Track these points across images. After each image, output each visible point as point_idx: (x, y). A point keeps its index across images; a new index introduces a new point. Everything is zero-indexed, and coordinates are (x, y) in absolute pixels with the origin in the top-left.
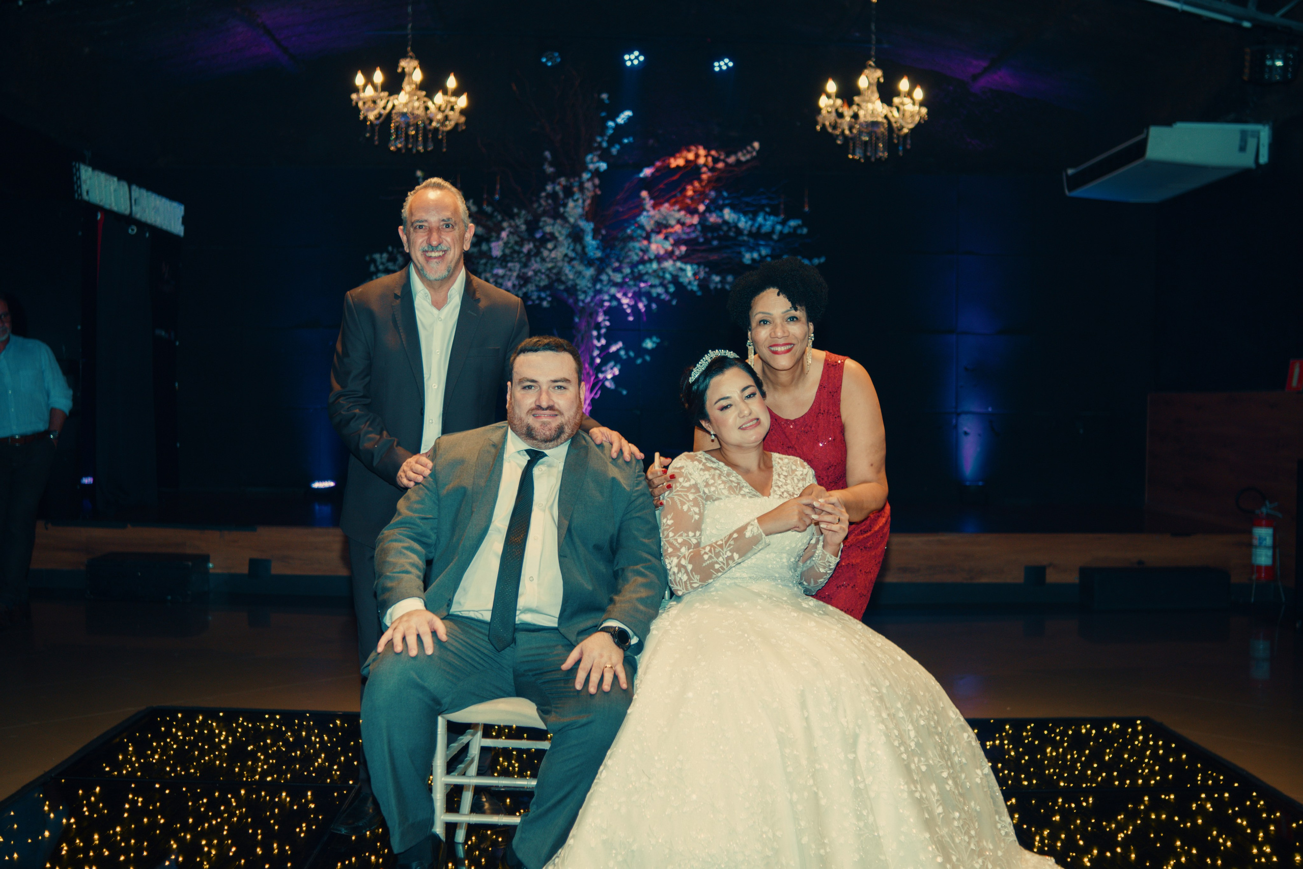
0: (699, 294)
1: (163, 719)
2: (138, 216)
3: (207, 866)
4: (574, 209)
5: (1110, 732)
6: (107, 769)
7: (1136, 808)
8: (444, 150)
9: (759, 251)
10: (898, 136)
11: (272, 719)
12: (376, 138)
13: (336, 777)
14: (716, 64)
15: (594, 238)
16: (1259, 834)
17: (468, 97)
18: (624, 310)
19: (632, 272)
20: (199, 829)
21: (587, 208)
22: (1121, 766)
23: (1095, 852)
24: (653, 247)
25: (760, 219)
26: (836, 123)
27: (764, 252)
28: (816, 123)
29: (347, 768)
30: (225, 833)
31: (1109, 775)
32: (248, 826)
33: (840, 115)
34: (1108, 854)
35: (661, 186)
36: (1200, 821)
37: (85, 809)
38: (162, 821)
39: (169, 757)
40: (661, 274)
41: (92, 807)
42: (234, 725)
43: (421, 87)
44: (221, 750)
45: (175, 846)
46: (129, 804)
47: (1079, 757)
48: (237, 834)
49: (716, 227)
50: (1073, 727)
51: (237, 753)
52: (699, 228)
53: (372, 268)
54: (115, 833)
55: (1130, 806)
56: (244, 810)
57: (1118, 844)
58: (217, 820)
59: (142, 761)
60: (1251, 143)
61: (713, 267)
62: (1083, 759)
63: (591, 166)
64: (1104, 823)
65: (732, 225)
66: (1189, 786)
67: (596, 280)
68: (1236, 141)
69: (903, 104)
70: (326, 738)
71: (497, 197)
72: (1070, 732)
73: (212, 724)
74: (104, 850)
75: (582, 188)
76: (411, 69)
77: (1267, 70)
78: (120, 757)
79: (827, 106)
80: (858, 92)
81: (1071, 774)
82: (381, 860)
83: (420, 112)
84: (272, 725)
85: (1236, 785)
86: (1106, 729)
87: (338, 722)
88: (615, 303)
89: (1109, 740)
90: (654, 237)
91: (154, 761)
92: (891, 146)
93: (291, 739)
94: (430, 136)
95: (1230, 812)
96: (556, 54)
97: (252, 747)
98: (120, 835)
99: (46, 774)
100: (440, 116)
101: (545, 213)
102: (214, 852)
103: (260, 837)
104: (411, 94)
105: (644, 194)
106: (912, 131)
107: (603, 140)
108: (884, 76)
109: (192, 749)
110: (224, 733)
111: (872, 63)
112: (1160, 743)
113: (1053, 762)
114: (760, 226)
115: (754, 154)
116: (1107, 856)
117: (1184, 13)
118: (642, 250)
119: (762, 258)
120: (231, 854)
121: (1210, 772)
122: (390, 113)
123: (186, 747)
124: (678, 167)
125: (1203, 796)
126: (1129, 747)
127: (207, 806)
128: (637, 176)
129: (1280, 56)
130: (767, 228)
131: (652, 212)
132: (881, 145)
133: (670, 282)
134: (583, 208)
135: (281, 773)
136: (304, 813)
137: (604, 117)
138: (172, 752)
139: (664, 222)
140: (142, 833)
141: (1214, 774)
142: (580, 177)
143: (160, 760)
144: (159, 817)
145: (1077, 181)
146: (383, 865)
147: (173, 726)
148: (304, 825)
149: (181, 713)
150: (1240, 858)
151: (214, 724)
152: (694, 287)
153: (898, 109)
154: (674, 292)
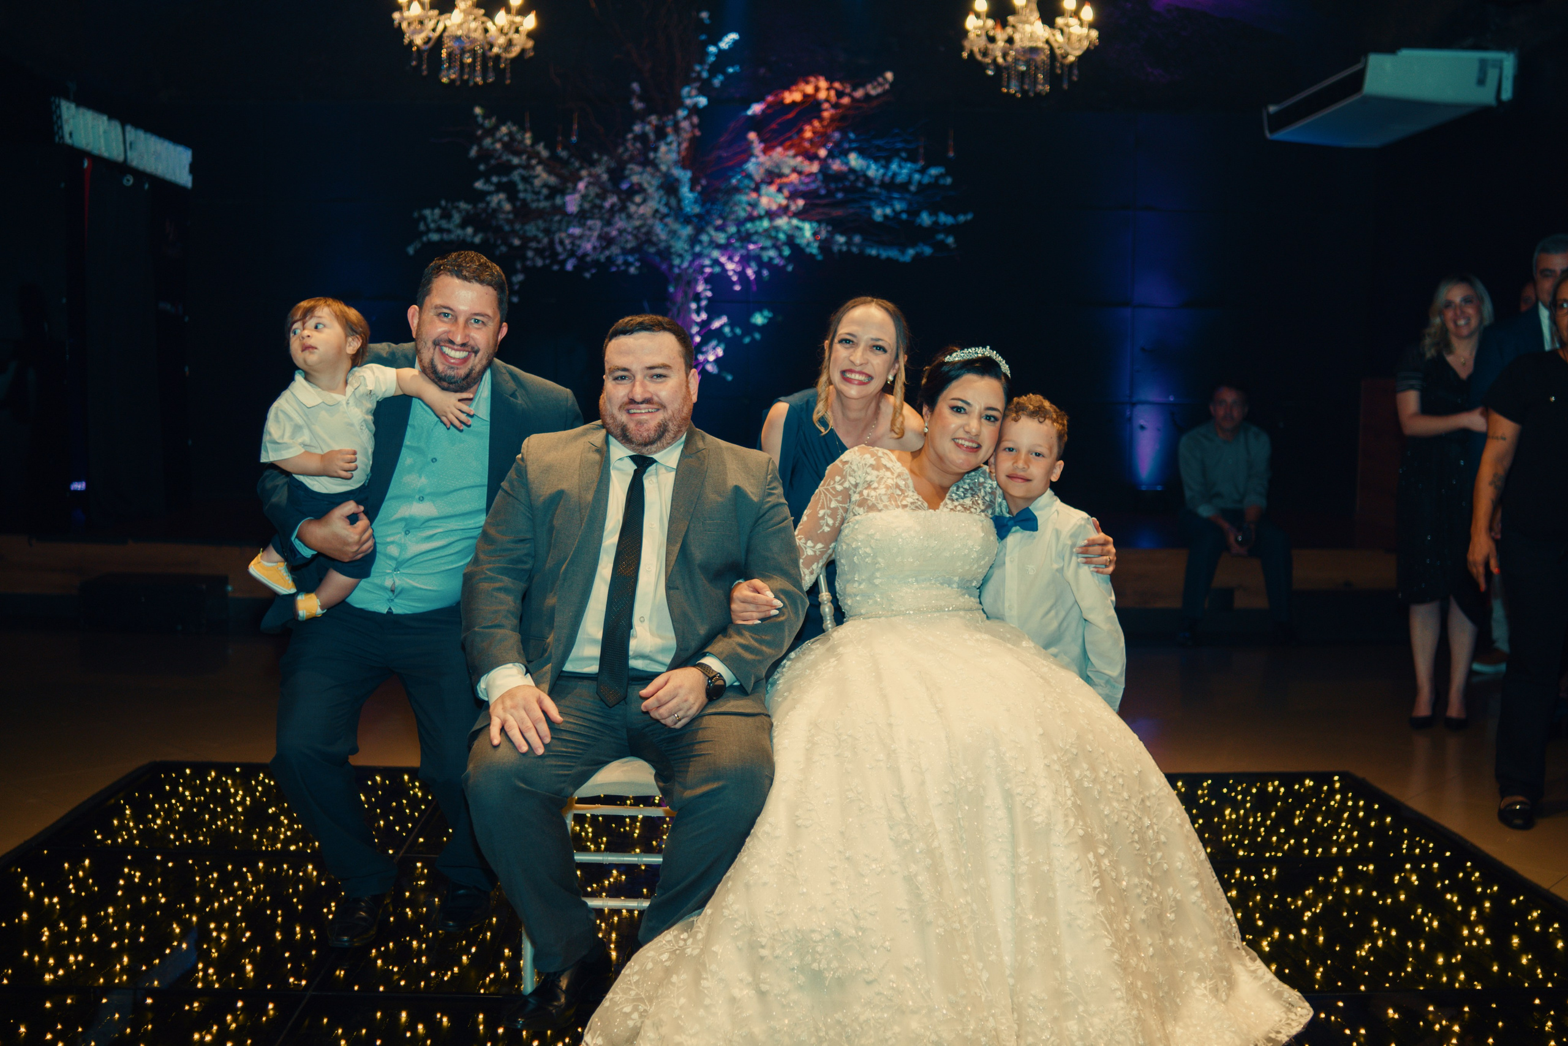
0: (820, 258)
1: (168, 775)
2: (134, 164)
3: (216, 954)
4: (668, 154)
5: (1302, 790)
6: (99, 837)
7: (1327, 883)
8: (508, 82)
9: (892, 206)
10: (1062, 65)
12: (424, 67)
15: (692, 190)
16: (1471, 912)
17: (538, 16)
18: (729, 278)
19: (739, 231)
20: (207, 910)
21: (683, 153)
22: (1313, 831)
23: (1276, 934)
24: (764, 201)
25: (894, 166)
26: (986, 49)
27: (898, 206)
28: (962, 49)
30: (238, 914)
31: (1299, 842)
32: (266, 905)
33: (992, 39)
34: (1291, 937)
35: (774, 126)
36: (1402, 897)
37: (71, 886)
38: (163, 900)
39: (174, 822)
40: (773, 234)
41: (80, 884)
42: (253, 782)
44: (236, 813)
45: (178, 930)
46: (124, 879)
47: (1264, 820)
48: (254, 915)
49: (840, 177)
50: (1258, 784)
51: (256, 816)
52: (820, 177)
53: (422, 227)
54: (107, 915)
55: (1320, 879)
56: (262, 886)
57: (1304, 925)
59: (141, 827)
60: (1492, 75)
61: (838, 226)
62: (1269, 822)
63: (688, 102)
64: (1289, 900)
65: (861, 174)
66: (1392, 855)
67: (694, 240)
68: (1474, 73)
69: (1068, 26)
71: (574, 139)
72: (1254, 790)
73: (226, 782)
74: (94, 935)
75: (677, 129)
78: (116, 822)
79: (975, 28)
80: (1013, 11)
81: (1253, 840)
82: (424, 946)
83: (478, 35)
85: (1448, 854)
86: (1297, 787)
87: (378, 778)
88: (717, 269)
89: (1300, 800)
90: (764, 189)
91: (156, 827)
92: (1053, 78)
94: (491, 64)
95: (1439, 885)
97: (274, 809)
98: (113, 917)
99: (26, 842)
100: (502, 40)
101: (632, 159)
102: (224, 937)
103: (279, 919)
104: (466, 13)
105: (752, 136)
106: (1080, 58)
107: (703, 69)
109: (201, 812)
110: (241, 792)
112: (1361, 803)
113: (1233, 826)
114: (895, 175)
115: (887, 86)
116: (1289, 939)
118: (750, 204)
119: (897, 214)
120: (244, 940)
121: (1418, 839)
122: (441, 37)
123: (195, 810)
124: (794, 102)
125: (1408, 866)
126: (1324, 808)
127: (219, 883)
128: (743, 114)
130: (902, 177)
131: (762, 158)
132: (1040, 76)
133: (784, 244)
134: (679, 152)
137: (703, 41)
138: (178, 816)
139: (776, 171)
140: (138, 915)
141: (1423, 841)
142: (675, 114)
143: (163, 826)
144: (160, 895)
145: (1280, 121)
146: (427, 952)
147: (179, 784)
148: (333, 904)
149: (190, 768)
150: (1447, 940)
151: (229, 782)
152: (814, 250)
153: (1062, 32)
154: (790, 256)
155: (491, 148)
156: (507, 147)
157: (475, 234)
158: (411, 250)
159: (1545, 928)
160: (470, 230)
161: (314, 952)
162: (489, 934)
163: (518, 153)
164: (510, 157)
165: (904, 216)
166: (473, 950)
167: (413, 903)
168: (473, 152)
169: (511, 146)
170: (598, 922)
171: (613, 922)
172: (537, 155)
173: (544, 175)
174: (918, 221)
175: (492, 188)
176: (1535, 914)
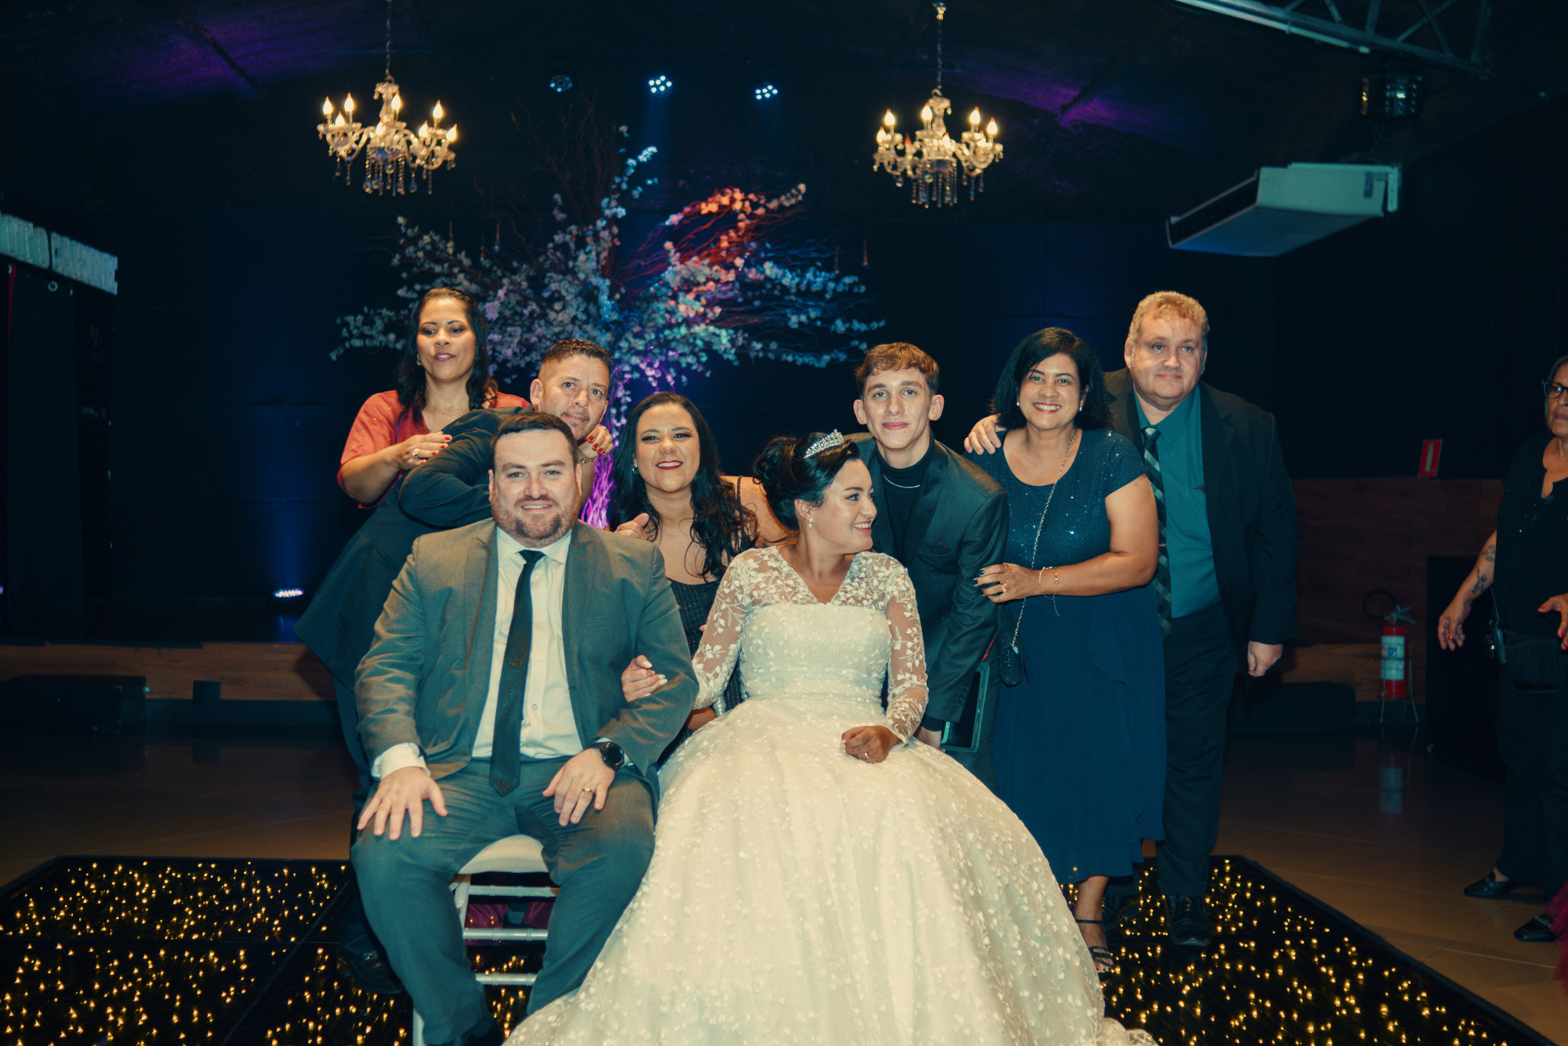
0: (736, 363)
1: (74, 870)
2: (60, 270)
3: (112, 1038)
4: (586, 263)
7: (1209, 960)
8: (430, 192)
9: (807, 313)
10: (969, 178)
11: (206, 868)
12: (348, 178)
13: (276, 934)
14: (758, 91)
15: (610, 298)
16: (1344, 983)
17: (458, 129)
18: (649, 384)
19: (657, 338)
20: (106, 996)
21: (602, 262)
23: (1156, 1007)
24: (682, 309)
25: (809, 275)
26: (896, 163)
27: (813, 314)
28: (873, 162)
29: (290, 925)
30: (136, 999)
32: (165, 991)
33: (901, 153)
34: (1169, 1009)
35: (691, 236)
36: (1280, 971)
38: (61, 987)
39: (78, 914)
40: (691, 340)
42: (160, 876)
43: (401, 117)
44: (141, 906)
45: (74, 1016)
46: (23, 968)
47: (1153, 902)
48: (151, 1001)
49: (757, 285)
51: (161, 908)
52: (737, 285)
53: (345, 333)
54: (4, 1002)
55: (1203, 956)
56: (162, 973)
57: (1182, 998)
58: (127, 985)
59: (44, 919)
60: (1378, 187)
61: (755, 333)
63: (607, 212)
64: (1171, 975)
65: (777, 282)
66: (1273, 932)
68: (1360, 185)
69: (972, 139)
70: (269, 890)
71: (497, 248)
73: (133, 875)
75: (597, 238)
76: (390, 96)
77: (1387, 103)
78: (18, 915)
79: (884, 142)
80: (920, 126)
81: (1141, 921)
82: (320, 1027)
83: (402, 147)
84: (206, 875)
85: (1327, 930)
87: (286, 871)
88: (636, 375)
90: (681, 297)
91: (59, 919)
92: (961, 190)
93: (227, 892)
94: (413, 175)
95: (1316, 960)
96: (567, 79)
97: (179, 901)
98: (10, 1004)
100: (424, 152)
101: (554, 268)
102: (121, 1022)
103: (178, 1004)
104: (390, 125)
105: (668, 245)
106: (985, 170)
107: (622, 181)
108: (952, 106)
109: (105, 904)
110: (147, 886)
111: (939, 92)
112: (1250, 885)
114: (809, 283)
115: (800, 198)
116: (1167, 1011)
117: (1293, 36)
118: (667, 312)
119: (812, 321)
121: (1300, 917)
122: (365, 147)
123: (99, 902)
124: (710, 213)
125: (1288, 942)
127: (118, 970)
128: (662, 224)
129: (1402, 87)
130: (815, 288)
131: (679, 267)
132: (948, 188)
133: (702, 350)
134: (598, 262)
135: (211, 930)
136: (233, 974)
137: (623, 153)
138: (82, 908)
139: (692, 279)
140: (36, 1001)
141: (1305, 919)
142: (594, 225)
143: (66, 918)
144: (59, 983)
145: (1181, 231)
146: (322, 1033)
147: (85, 878)
148: (232, 989)
149: (96, 862)
150: (1320, 1010)
151: (136, 875)
152: (731, 356)
153: (968, 146)
154: (706, 361)
155: (414, 256)
156: (428, 254)
157: (397, 340)
158: (333, 356)
159: (1413, 997)
160: (392, 337)
161: (210, 1034)
162: (385, 1016)
163: (440, 262)
164: (432, 265)
165: (819, 323)
166: (368, 1030)
167: (312, 988)
168: (396, 260)
169: (433, 254)
170: (494, 1003)
171: (509, 1004)
172: (461, 261)
173: (466, 283)
174: (833, 327)
175: (415, 296)
176: (1405, 985)
